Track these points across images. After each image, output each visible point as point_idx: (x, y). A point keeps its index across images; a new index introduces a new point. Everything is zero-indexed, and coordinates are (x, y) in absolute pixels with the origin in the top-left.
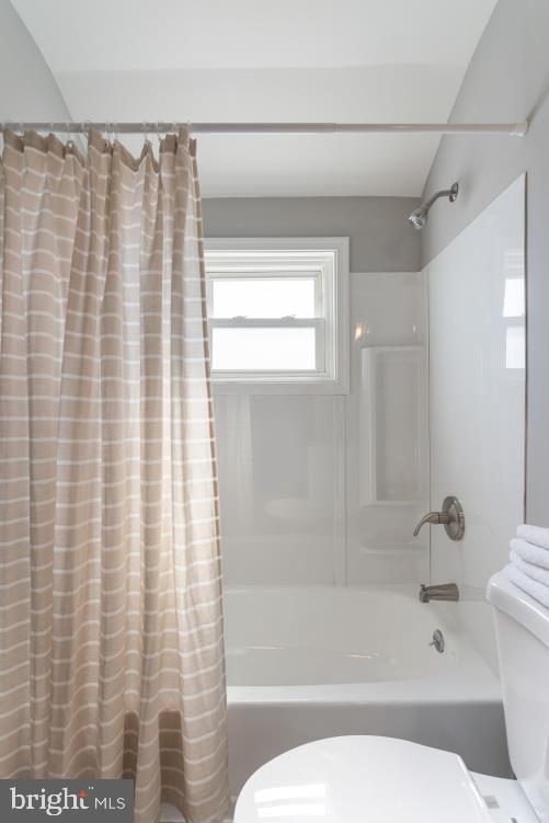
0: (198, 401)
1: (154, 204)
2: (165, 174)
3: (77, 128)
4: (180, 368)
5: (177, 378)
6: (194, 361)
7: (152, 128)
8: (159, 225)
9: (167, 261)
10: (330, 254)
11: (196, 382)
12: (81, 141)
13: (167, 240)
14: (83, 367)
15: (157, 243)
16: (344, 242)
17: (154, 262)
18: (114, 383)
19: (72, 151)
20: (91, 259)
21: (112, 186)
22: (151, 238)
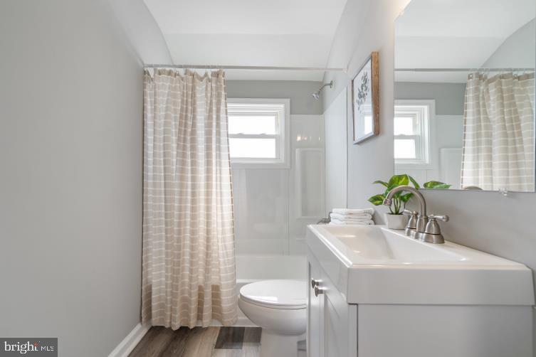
0: (226, 169)
1: (209, 95)
2: (214, 85)
3: (180, 67)
4: (219, 156)
5: (218, 160)
6: (224, 154)
7: (208, 67)
8: (211, 103)
9: (214, 116)
10: (282, 106)
11: (225, 161)
12: (181, 71)
13: (214, 108)
14: (184, 155)
15: (211, 110)
16: (288, 101)
17: (210, 117)
18: (195, 161)
19: (178, 75)
20: (186, 116)
21: (193, 88)
22: (208, 108)
